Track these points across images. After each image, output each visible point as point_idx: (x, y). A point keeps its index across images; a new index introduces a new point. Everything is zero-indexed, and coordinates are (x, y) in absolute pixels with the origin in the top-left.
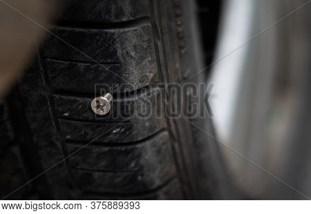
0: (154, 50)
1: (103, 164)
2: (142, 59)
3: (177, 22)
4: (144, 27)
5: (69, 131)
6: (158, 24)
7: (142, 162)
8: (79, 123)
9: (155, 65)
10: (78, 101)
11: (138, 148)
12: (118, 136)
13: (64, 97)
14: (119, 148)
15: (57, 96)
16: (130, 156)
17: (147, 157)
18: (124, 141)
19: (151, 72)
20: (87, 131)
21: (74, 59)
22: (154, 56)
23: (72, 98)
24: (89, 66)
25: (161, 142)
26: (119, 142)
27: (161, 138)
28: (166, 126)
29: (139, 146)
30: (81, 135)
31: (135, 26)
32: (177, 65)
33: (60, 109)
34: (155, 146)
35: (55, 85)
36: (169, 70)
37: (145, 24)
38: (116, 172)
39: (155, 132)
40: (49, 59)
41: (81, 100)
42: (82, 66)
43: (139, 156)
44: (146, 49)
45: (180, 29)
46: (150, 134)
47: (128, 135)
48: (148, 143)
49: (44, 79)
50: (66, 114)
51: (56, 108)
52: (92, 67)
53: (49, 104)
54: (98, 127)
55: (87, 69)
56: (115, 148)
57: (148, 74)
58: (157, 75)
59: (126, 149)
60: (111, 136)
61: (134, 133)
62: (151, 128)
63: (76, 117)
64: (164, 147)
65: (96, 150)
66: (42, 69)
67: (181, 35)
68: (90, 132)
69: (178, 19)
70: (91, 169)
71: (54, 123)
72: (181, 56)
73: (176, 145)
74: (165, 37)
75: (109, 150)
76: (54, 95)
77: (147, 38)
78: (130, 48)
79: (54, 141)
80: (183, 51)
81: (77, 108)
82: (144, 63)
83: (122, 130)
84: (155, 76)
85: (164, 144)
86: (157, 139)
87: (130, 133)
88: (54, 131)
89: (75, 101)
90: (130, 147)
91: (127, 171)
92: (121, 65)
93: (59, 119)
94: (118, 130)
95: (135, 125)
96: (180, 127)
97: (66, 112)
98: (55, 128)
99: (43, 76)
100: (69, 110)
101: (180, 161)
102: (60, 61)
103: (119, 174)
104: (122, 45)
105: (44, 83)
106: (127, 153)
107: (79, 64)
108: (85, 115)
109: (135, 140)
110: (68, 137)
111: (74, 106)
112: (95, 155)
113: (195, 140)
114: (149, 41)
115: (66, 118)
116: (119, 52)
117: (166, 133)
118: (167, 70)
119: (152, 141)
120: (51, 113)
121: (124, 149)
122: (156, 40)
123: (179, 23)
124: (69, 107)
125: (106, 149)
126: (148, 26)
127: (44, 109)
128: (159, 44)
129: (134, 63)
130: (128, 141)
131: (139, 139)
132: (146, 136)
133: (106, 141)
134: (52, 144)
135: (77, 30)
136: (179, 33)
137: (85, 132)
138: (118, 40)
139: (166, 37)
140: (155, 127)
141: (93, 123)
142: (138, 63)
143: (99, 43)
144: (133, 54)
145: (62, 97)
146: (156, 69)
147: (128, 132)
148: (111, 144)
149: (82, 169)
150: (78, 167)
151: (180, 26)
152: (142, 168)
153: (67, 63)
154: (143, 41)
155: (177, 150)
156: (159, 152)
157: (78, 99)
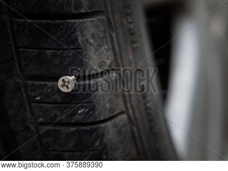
0: (109, 40)
1: (72, 144)
2: (100, 46)
3: (127, 20)
4: (100, 19)
5: (41, 114)
6: (111, 18)
7: (105, 140)
8: (49, 106)
9: (111, 52)
10: (47, 85)
11: (101, 128)
12: (82, 116)
13: (35, 83)
14: (84, 128)
15: (30, 82)
16: (94, 135)
17: (109, 136)
18: (89, 121)
19: (108, 59)
20: (56, 112)
21: (43, 47)
22: (110, 45)
23: (42, 83)
24: (55, 52)
25: (121, 123)
26: (84, 122)
27: (120, 120)
28: (124, 110)
29: (102, 125)
30: (51, 117)
31: (92, 18)
32: (131, 57)
33: (33, 94)
34: (116, 127)
35: (27, 72)
36: (124, 60)
37: (101, 17)
38: (83, 152)
39: (115, 113)
40: (22, 49)
41: (50, 84)
42: (49, 52)
43: (103, 135)
44: (103, 38)
45: (131, 26)
46: (111, 115)
47: (91, 115)
48: (109, 123)
49: (18, 68)
50: (38, 98)
51: (29, 93)
52: (58, 53)
53: (23, 90)
54: (66, 108)
55: (54, 55)
56: (81, 128)
57: (106, 60)
58: (114, 62)
59: (91, 129)
60: (77, 116)
61: (96, 113)
62: (111, 110)
63: (46, 100)
64: (124, 128)
65: (65, 130)
66: (16, 59)
67: (132, 32)
68: (59, 114)
69: (129, 17)
70: (61, 149)
71: (28, 108)
72: (134, 50)
73: (135, 129)
74: (118, 31)
75: (76, 130)
76: (27, 82)
77: (102, 29)
78: (89, 36)
79: (29, 125)
80: (135, 46)
81: (47, 91)
82: (101, 50)
83: (87, 110)
84: (112, 62)
85: (123, 126)
86: (117, 120)
87: (93, 113)
88: (29, 115)
89: (45, 85)
90: (94, 127)
91: (92, 151)
92: (82, 50)
93: (32, 104)
94: (83, 110)
95: (97, 105)
96: (137, 112)
97: (38, 96)
98: (29, 113)
99: (17, 65)
100: (40, 94)
101: (139, 145)
102: (32, 50)
103: (86, 153)
104: (82, 33)
105: (18, 71)
106: (92, 132)
107: (47, 51)
108: (54, 98)
109: (98, 120)
110: (41, 120)
111: (45, 90)
112: (64, 136)
113: (152, 128)
114: (104, 31)
115: (38, 102)
116: (80, 39)
117: (125, 116)
118: (122, 60)
119: (112, 121)
120: (25, 98)
121: (88, 128)
122: (111, 32)
123: (130, 20)
124: (40, 91)
125: (73, 129)
126: (103, 19)
127: (19, 95)
128: (114, 35)
129: (93, 49)
130: (92, 121)
131: (102, 119)
132: (107, 117)
133: (73, 121)
134: (27, 128)
135: (44, 21)
136: (130, 30)
137: (54, 114)
138: (78, 28)
139: (120, 31)
140: (115, 109)
141: (61, 105)
142: (96, 50)
143: (63, 31)
144: (92, 41)
145: (34, 82)
146: (112, 56)
147: (91, 112)
148: (77, 124)
149: (54, 150)
150: (51, 149)
151: (131, 23)
152: (105, 146)
153: (37, 51)
154: (99, 31)
155: (136, 133)
156: (119, 132)
157: (47, 83)
